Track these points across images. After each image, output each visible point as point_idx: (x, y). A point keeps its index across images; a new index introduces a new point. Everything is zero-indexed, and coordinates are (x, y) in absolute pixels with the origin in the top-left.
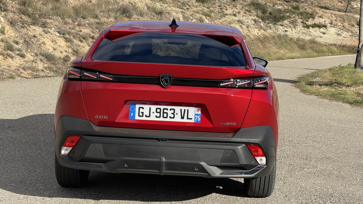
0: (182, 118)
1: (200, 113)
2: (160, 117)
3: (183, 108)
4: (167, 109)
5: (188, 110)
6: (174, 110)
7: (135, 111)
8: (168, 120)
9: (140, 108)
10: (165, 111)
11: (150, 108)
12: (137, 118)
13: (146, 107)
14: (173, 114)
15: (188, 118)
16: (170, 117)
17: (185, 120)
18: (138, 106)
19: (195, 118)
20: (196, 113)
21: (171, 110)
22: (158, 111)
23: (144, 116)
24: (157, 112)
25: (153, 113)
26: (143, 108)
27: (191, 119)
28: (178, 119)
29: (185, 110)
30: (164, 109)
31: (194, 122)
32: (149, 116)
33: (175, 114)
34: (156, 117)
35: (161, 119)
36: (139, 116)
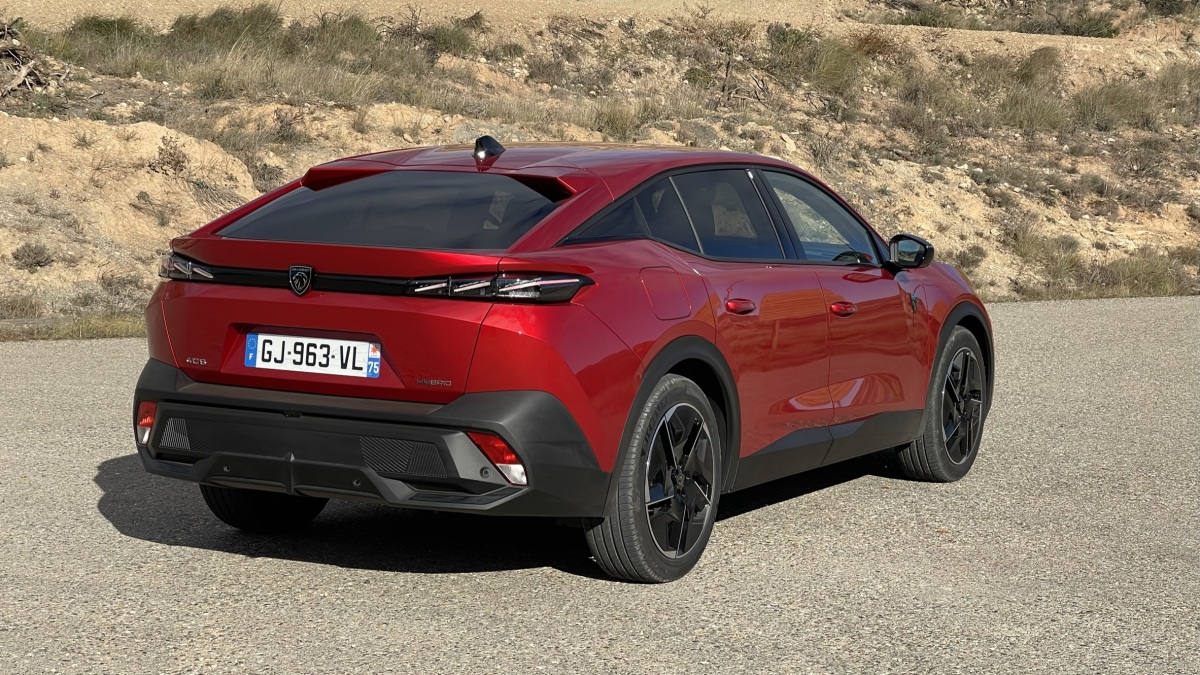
0: (344, 366)
1: (378, 355)
2: (300, 363)
3: (346, 344)
4: (315, 346)
5: (355, 348)
6: (328, 347)
7: (256, 349)
8: (316, 369)
9: (265, 341)
10: (312, 349)
11: (284, 343)
12: (260, 364)
13: (277, 340)
14: (326, 356)
15: (354, 368)
16: (321, 364)
17: (349, 372)
18: (261, 338)
19: (369, 366)
20: (372, 355)
21: (322, 346)
22: (299, 348)
23: (272, 359)
24: (296, 352)
25: (289, 353)
26: (271, 342)
27: (361, 369)
28: (334, 369)
29: (349, 348)
30: (309, 345)
31: (365, 376)
32: (281, 361)
33: (330, 356)
34: (295, 362)
35: (304, 368)
36: (264, 360)
